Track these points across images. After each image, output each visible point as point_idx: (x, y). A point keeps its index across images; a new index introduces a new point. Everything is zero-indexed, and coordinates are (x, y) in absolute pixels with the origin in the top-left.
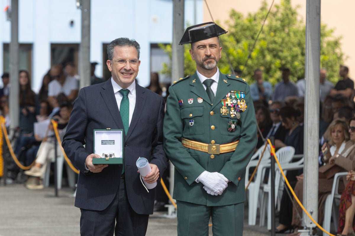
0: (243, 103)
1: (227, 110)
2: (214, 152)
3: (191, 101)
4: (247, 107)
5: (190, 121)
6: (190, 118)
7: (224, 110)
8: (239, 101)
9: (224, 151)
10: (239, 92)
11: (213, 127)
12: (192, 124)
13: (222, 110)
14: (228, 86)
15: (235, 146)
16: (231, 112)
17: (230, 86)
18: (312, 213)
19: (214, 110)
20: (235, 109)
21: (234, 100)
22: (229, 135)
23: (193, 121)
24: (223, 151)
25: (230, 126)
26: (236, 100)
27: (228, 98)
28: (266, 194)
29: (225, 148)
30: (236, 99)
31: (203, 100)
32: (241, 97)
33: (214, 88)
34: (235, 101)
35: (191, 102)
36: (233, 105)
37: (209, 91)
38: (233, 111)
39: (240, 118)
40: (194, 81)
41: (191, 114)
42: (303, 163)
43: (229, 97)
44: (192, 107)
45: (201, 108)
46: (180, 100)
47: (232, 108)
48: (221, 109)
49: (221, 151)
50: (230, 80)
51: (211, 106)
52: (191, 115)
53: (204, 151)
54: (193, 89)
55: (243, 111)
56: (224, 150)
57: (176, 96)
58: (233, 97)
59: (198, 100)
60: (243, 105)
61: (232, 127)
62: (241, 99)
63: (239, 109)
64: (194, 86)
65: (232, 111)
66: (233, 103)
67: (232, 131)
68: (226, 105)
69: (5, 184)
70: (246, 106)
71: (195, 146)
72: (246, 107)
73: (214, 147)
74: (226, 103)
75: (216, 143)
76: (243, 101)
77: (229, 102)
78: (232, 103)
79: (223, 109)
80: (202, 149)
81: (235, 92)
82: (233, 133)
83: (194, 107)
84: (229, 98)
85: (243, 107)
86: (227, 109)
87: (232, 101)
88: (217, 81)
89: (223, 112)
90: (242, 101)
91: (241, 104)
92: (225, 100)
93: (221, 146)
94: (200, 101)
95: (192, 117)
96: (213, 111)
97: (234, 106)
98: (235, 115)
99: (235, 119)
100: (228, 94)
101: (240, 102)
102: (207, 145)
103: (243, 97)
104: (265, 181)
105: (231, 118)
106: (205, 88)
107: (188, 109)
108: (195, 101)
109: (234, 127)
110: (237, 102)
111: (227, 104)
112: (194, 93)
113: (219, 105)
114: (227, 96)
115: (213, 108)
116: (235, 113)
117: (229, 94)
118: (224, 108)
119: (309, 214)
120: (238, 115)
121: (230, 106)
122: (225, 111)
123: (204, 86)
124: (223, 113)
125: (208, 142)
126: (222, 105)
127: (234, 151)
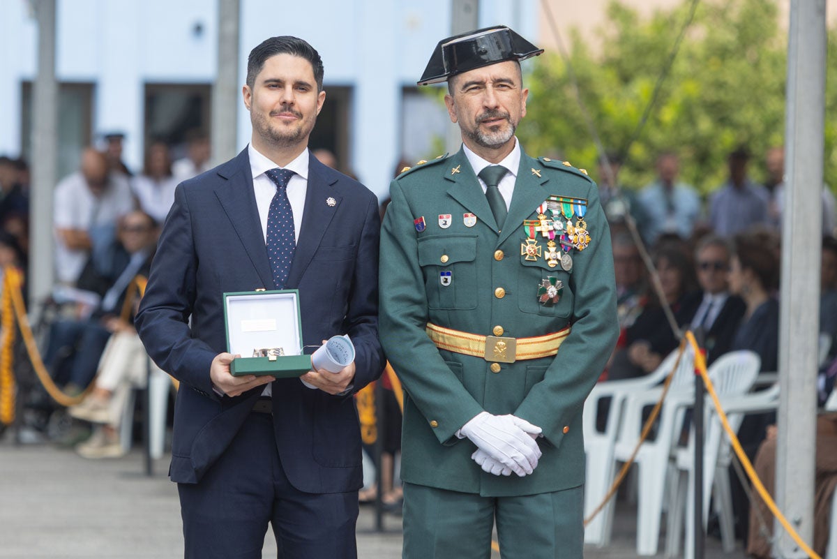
0: (581, 229)
1: (539, 249)
2: (501, 357)
3: (446, 222)
4: (590, 239)
5: (443, 274)
6: (443, 265)
7: (529, 249)
8: (570, 223)
9: (528, 354)
10: (572, 201)
11: (499, 291)
12: (446, 282)
13: (525, 248)
14: (542, 185)
15: (557, 343)
16: (546, 252)
17: (547, 184)
18: (797, 523)
19: (503, 247)
20: (559, 246)
21: (558, 222)
22: (542, 314)
23: (449, 274)
24: (523, 355)
25: (544, 291)
26: (562, 221)
27: (542, 217)
28: (684, 473)
29: (529, 348)
30: (563, 218)
31: (478, 219)
32: (575, 214)
33: (507, 188)
34: (558, 225)
35: (445, 224)
36: (555, 233)
37: (492, 197)
38: (552, 249)
39: (570, 267)
40: (455, 170)
41: (445, 254)
42: (776, 398)
43: (545, 214)
44: (448, 237)
45: (473, 241)
46: (418, 217)
47: (551, 244)
48: (522, 245)
49: (519, 355)
50: (547, 169)
51: (498, 235)
52: (445, 258)
53: (475, 354)
54: (453, 190)
55: (579, 250)
56: (526, 352)
57: (409, 205)
58: (555, 212)
59: (465, 219)
60: (579, 235)
61: (549, 293)
62: (575, 218)
63: (569, 244)
64: (454, 182)
65: (549, 251)
66: (555, 230)
67: (550, 303)
68: (536, 234)
69: (18, 443)
70: (587, 237)
71: (452, 342)
72: (588, 239)
73: (501, 343)
74: (538, 229)
75: (507, 333)
76: (581, 225)
77: (544, 227)
78: (551, 228)
79: (527, 245)
80: (469, 350)
81: (561, 200)
82: (553, 309)
83: (455, 236)
84: (545, 217)
85: (580, 241)
86: (537, 245)
87: (552, 224)
88: (515, 170)
89: (528, 252)
90: (578, 224)
91: (576, 232)
92: (532, 223)
93: (519, 341)
94: (470, 221)
95: (447, 264)
96: (502, 250)
97: (558, 237)
98: (558, 260)
99: (558, 271)
100: (541, 206)
101: (574, 226)
102: (483, 338)
103: (581, 215)
104: (683, 442)
105: (549, 269)
106: (485, 189)
107: (438, 242)
108: (458, 221)
109: (555, 294)
110: (565, 226)
111: (540, 233)
112: (454, 199)
113: (518, 234)
114: (539, 210)
115: (501, 241)
116: (559, 254)
117: (545, 206)
118: (531, 243)
119: (790, 528)
120: (567, 261)
121: (546, 237)
122: (532, 251)
123: (481, 182)
124: (526, 254)
125: (486, 331)
126: (526, 236)
127: (554, 356)
